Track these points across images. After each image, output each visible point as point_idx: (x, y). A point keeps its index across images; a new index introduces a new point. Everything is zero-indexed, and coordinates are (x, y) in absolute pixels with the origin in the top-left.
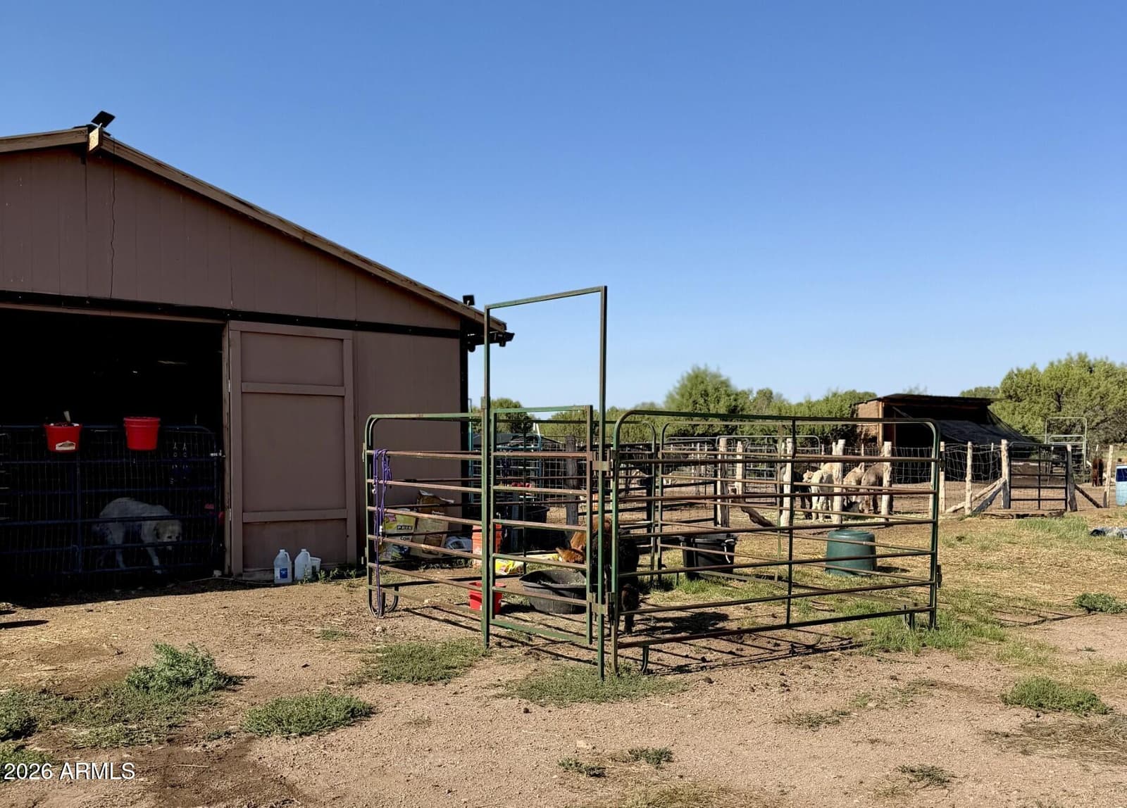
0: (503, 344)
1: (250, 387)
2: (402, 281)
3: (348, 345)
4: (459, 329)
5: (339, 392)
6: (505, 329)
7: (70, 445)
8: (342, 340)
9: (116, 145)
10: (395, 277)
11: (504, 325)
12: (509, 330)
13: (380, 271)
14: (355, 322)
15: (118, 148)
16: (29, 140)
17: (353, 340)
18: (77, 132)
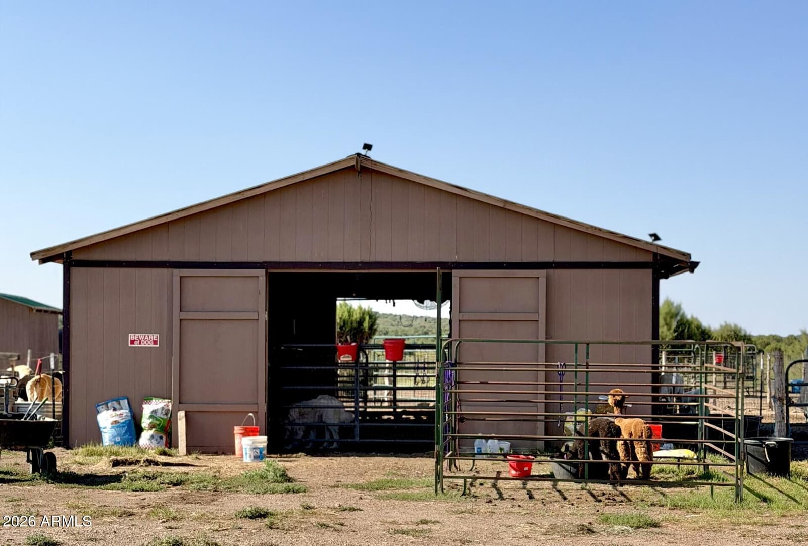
0: (692, 271)
1: (466, 316)
2: (587, 228)
3: (543, 281)
4: (652, 261)
5: (534, 317)
6: (690, 258)
7: (349, 357)
8: (538, 278)
9: (373, 163)
10: (582, 226)
11: (689, 256)
12: (694, 259)
13: (568, 223)
14: (554, 263)
15: (375, 165)
16: (323, 169)
17: (547, 277)
18: (351, 159)
